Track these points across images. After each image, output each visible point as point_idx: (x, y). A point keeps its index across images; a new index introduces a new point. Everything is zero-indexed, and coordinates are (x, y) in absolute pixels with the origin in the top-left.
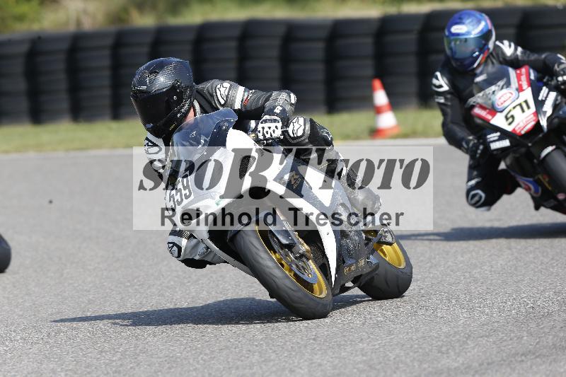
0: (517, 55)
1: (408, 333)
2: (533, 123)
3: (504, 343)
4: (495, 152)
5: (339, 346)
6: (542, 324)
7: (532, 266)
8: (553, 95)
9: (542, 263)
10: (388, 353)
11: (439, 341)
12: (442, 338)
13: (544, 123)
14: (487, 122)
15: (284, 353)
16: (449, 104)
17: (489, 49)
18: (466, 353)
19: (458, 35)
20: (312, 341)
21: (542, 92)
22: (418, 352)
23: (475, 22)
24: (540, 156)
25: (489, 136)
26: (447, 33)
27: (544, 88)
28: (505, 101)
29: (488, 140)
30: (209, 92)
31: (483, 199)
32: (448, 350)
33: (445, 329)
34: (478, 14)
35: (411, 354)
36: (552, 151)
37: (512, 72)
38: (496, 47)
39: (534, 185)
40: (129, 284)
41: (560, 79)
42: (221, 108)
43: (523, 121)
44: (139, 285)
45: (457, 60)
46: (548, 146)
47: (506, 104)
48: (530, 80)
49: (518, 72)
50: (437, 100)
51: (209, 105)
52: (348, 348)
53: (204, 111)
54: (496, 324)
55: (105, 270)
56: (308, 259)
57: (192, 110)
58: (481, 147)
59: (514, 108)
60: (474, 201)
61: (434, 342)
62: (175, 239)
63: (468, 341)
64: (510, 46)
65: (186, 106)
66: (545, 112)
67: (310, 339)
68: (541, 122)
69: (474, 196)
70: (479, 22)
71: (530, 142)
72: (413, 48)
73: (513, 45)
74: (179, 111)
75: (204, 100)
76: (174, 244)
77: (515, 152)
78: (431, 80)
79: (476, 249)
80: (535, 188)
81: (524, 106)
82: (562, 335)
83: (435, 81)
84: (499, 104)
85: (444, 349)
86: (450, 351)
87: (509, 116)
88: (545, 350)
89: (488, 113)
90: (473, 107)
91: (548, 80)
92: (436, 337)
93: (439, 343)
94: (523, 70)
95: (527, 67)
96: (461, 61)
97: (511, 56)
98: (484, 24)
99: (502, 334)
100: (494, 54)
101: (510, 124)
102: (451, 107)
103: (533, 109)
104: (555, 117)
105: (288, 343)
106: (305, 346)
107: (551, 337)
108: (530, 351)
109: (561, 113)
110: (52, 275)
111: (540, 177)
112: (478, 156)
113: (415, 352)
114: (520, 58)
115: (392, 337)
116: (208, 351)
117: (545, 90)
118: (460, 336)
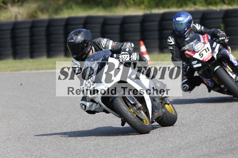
0: (202, 30)
1: (155, 147)
2: (211, 57)
3: (195, 151)
4: (195, 69)
5: (126, 152)
6: (211, 143)
7: (207, 119)
8: (218, 45)
9: (211, 118)
10: (147, 155)
11: (168, 150)
12: (169, 149)
13: (215, 56)
14: (192, 57)
15: (103, 156)
16: (175, 49)
17: (191, 27)
18: (179, 155)
19: (179, 21)
20: (115, 151)
21: (214, 44)
22: (159, 155)
23: (186, 16)
24: (214, 70)
25: (192, 62)
26: (174, 21)
27: (215, 42)
28: (199, 48)
29: (192, 64)
30: (98, 42)
31: (188, 88)
32: (172, 154)
33: (171, 145)
34: (187, 13)
35: (156, 156)
36: (219, 68)
37: (201, 36)
38: (194, 26)
39: (210, 82)
40: (38, 127)
41: (220, 39)
42: (103, 50)
43: (207, 56)
44: (42, 128)
45: (178, 31)
46: (217, 66)
47: (199, 49)
48: (209, 39)
49: (203, 36)
50: (169, 48)
51: (98, 48)
52: (130, 154)
53: (96, 50)
54: (192, 143)
55: (28, 121)
56: (141, 110)
57: (91, 50)
58: (189, 67)
59: (203, 51)
60: (184, 89)
61: (166, 151)
62: (84, 102)
63: (181, 151)
64: (199, 26)
65: (89, 49)
66: (216, 52)
67: (114, 150)
68: (214, 56)
69: (184, 87)
70: (187, 16)
71: (210, 64)
72: (157, 28)
73: (200, 25)
74: (87, 50)
75: (96, 46)
76: (83, 104)
77: (203, 68)
78: (167, 40)
79: (184, 112)
80: (211, 83)
81: (207, 50)
82: (219, 147)
83: (168, 40)
84: (197, 49)
85: (170, 154)
86: (173, 154)
87: (201, 54)
88: (212, 154)
89: (192, 53)
90: (185, 51)
91: (215, 39)
92: (167, 149)
93: (168, 151)
94: (205, 35)
95: (207, 34)
96: (180, 32)
97: (199, 30)
98: (189, 17)
99: (195, 147)
100: (193, 29)
101: (201, 57)
102: (176, 51)
103: (211, 51)
104: (220, 54)
105: (105, 151)
106: (112, 153)
107: (215, 149)
108: (206, 154)
109: (222, 52)
110: (5, 123)
111: (214, 79)
112: (187, 70)
113: (158, 155)
114: (203, 31)
115: (148, 149)
116: (71, 155)
117: (215, 43)
118: (177, 148)
